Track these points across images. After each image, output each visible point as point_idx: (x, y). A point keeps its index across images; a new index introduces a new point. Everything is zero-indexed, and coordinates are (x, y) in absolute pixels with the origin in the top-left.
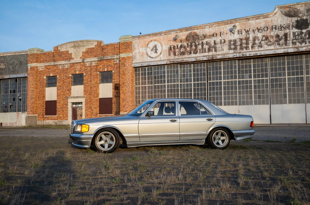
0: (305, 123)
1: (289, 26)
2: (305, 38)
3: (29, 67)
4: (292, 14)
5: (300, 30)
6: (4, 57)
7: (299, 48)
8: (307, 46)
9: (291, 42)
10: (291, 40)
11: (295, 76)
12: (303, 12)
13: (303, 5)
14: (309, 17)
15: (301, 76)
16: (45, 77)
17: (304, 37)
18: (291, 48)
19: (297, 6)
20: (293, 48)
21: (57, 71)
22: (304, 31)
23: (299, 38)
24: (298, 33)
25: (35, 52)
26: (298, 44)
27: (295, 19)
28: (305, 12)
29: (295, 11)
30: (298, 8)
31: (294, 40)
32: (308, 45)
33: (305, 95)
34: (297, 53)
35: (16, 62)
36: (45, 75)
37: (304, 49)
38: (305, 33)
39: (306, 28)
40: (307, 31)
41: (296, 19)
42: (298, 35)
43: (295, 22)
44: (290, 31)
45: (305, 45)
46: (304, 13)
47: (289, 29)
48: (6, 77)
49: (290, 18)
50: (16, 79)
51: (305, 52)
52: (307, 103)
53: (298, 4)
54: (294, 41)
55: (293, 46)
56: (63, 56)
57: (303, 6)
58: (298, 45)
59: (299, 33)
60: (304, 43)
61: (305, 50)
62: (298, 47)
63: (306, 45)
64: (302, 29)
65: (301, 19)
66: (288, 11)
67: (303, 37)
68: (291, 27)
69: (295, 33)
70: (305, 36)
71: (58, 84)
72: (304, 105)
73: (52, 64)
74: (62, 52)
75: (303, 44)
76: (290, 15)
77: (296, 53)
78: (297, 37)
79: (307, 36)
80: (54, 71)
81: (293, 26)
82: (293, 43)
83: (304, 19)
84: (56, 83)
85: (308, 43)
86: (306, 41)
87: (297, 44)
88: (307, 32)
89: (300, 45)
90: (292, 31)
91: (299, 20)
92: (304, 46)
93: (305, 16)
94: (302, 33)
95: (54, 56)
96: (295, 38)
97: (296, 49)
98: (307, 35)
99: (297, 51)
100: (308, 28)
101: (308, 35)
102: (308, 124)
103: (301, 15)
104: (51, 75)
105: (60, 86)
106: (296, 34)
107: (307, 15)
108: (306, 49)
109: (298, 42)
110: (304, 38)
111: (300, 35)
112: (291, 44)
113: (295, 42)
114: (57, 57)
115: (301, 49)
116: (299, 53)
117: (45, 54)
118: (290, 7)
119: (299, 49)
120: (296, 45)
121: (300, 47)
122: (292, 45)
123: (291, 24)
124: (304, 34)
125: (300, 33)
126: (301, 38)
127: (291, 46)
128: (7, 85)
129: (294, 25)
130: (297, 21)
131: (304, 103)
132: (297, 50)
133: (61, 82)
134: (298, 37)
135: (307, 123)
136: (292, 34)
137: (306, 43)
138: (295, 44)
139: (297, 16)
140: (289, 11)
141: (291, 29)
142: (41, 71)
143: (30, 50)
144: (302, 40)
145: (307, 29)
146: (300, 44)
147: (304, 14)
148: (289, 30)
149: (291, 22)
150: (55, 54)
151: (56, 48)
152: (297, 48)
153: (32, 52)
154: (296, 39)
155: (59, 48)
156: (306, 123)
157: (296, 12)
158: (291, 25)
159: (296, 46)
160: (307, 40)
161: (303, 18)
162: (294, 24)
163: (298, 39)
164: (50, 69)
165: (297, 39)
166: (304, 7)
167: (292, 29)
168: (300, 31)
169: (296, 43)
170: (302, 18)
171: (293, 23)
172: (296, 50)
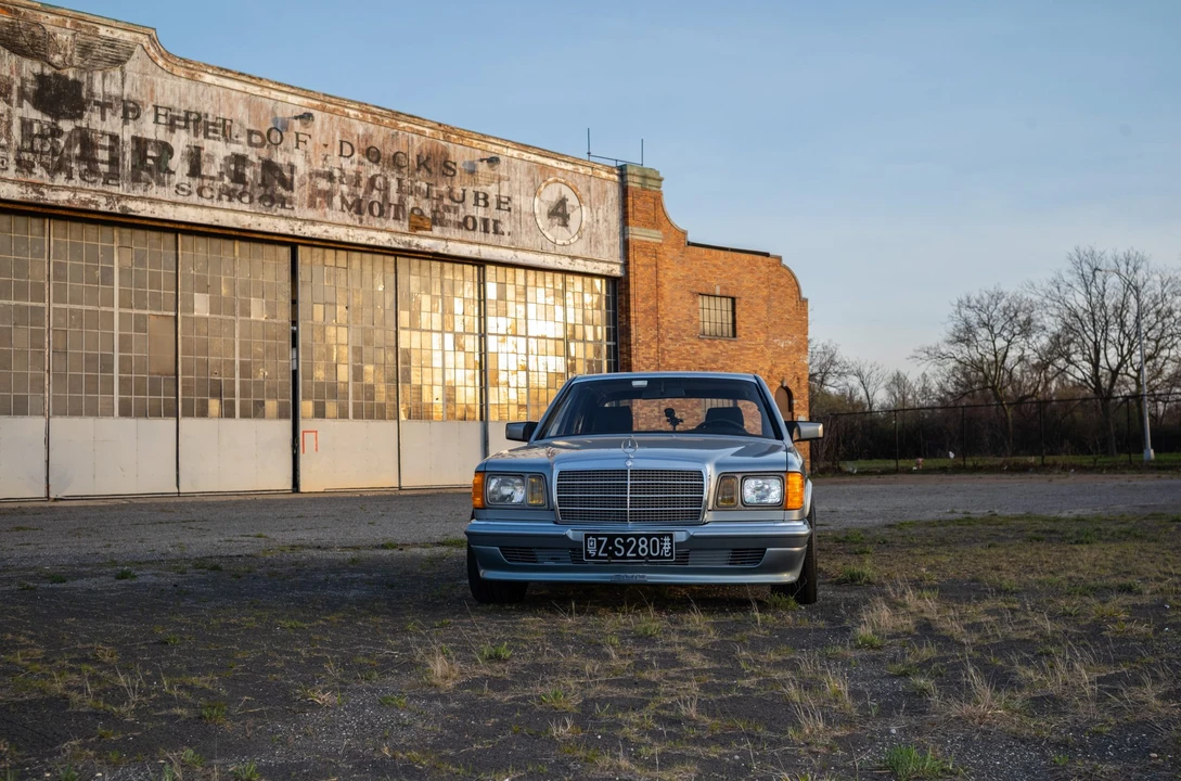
0: (43, 494)
1: (9, 88)
2: (69, 155)
4: (21, 40)
5: (52, 117)
7: (45, 191)
8: (74, 190)
9: (12, 157)
10: (14, 147)
11: (13, 303)
12: (65, 49)
13: (69, 21)
14: (85, 76)
15: (34, 304)
17: (65, 151)
18: (13, 182)
19: (44, 15)
20: (21, 183)
22: (66, 126)
23: (47, 149)
24: (42, 130)
26: (39, 173)
27: (31, 67)
28: (73, 51)
29: (33, 35)
30: (49, 29)
31: (26, 151)
32: (78, 185)
33: (47, 382)
34: (32, 209)
37: (63, 197)
38: (70, 134)
39: (72, 118)
40: (78, 129)
41: (37, 68)
42: (42, 136)
43: (31, 77)
44: (9, 111)
45: (65, 184)
46: (69, 52)
47: (9, 102)
49: (14, 58)
51: (60, 212)
52: (55, 414)
53: (49, 9)
54: (26, 156)
55: (21, 177)
57: (68, 25)
58: (41, 177)
59: (45, 127)
60: (64, 175)
61: (67, 204)
62: (41, 185)
63: (71, 184)
64: (57, 116)
65: (55, 74)
66: (7, 24)
67: (60, 150)
68: (14, 97)
69: (31, 124)
70: (69, 145)
72: (40, 422)
75: (61, 179)
76: (17, 45)
77: (27, 208)
78: (38, 142)
79: (77, 151)
81: (22, 95)
82: (19, 162)
83: (66, 77)
85: (76, 177)
86: (71, 168)
87: (35, 170)
88: (78, 135)
89: (47, 180)
90: (18, 112)
91: (49, 77)
92: (65, 188)
93: (72, 66)
94: (57, 132)
96: (29, 144)
97: (30, 190)
98: (76, 146)
99: (34, 201)
100: (81, 117)
101: (82, 148)
102: (55, 500)
103: (57, 58)
106: (35, 131)
107: (80, 68)
108: (69, 201)
109: (42, 164)
110: (65, 156)
111: (50, 139)
112: (13, 168)
113: (28, 161)
115: (51, 197)
116: (39, 210)
118: (17, 12)
119: (42, 194)
120: (31, 172)
121: (50, 187)
122: (16, 171)
123: (18, 82)
124: (65, 137)
125: (49, 131)
126: (54, 151)
127: (11, 173)
129: (27, 90)
130: (41, 78)
131: (44, 414)
132: (34, 195)
134: (42, 145)
135: (52, 496)
136: (16, 124)
137: (70, 177)
138: (27, 168)
139: (43, 58)
140: (11, 25)
141: (15, 103)
144: (56, 159)
145: (78, 123)
146: (48, 173)
147: (71, 59)
148: (7, 107)
149: (19, 74)
152: (36, 186)
154: (32, 150)
156: (48, 497)
157: (39, 38)
158: (15, 87)
159: (32, 179)
160: (73, 165)
161: (64, 72)
162: (29, 85)
163: (42, 153)
165: (37, 152)
166: (71, 32)
167: (20, 106)
168: (49, 119)
169: (33, 166)
170: (60, 72)
171: (23, 80)
172: (31, 195)
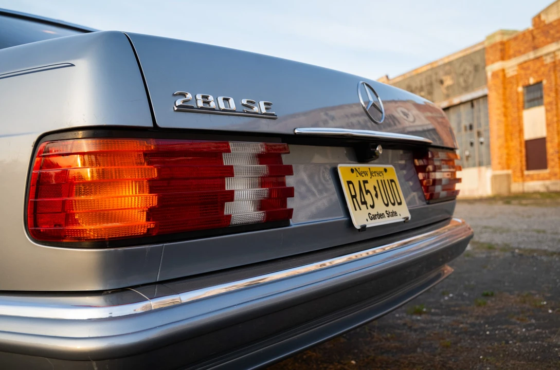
3: (489, 74)
6: (450, 63)
16: (520, 89)
21: (543, 69)
25: (498, 39)
35: (469, 68)
36: (521, 84)
48: (456, 101)
50: (472, 102)
56: (552, 32)
71: (546, 99)
73: (531, 55)
74: (551, 24)
80: (536, 72)
84: (542, 97)
95: (534, 38)
104: (532, 81)
105: (550, 103)
114: (540, 39)
117: (516, 39)
128: (459, 116)
133: (553, 94)
142: (512, 77)
143: (489, 38)
150: (535, 32)
151: (537, 19)
153: (493, 41)
155: (543, 17)
164: (528, 68)
